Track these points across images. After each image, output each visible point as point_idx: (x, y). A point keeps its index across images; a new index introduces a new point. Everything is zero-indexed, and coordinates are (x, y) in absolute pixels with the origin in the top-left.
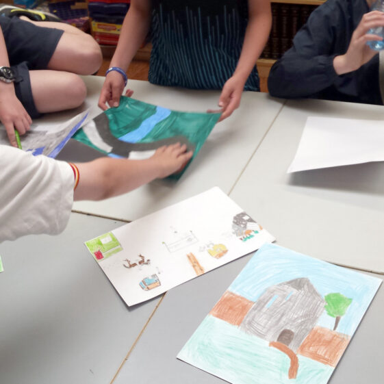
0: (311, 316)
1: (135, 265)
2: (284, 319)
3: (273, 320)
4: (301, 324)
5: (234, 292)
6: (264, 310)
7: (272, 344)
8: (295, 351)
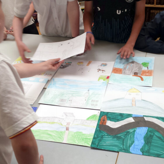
0: (140, 68)
1: (102, 70)
2: (133, 70)
3: (130, 71)
4: (138, 70)
5: (116, 67)
6: (126, 69)
7: (133, 76)
8: (140, 76)
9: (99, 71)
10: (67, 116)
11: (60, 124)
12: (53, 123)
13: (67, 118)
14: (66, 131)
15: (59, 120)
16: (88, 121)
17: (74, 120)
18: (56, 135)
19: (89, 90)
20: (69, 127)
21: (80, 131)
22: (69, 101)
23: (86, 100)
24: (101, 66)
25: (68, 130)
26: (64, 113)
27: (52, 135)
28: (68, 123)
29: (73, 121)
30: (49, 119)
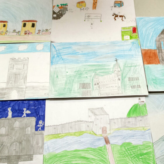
9: (116, 18)
10: (95, 115)
11: (92, 133)
12: (81, 133)
13: (98, 119)
14: (107, 145)
15: (88, 126)
16: (130, 119)
17: (110, 121)
18: (94, 158)
19: (116, 60)
20: (108, 136)
21: (127, 141)
22: (95, 86)
23: (119, 80)
24: (115, 7)
25: (109, 143)
26: (89, 109)
27: (88, 158)
28: (103, 128)
29: (110, 124)
30: (71, 128)
